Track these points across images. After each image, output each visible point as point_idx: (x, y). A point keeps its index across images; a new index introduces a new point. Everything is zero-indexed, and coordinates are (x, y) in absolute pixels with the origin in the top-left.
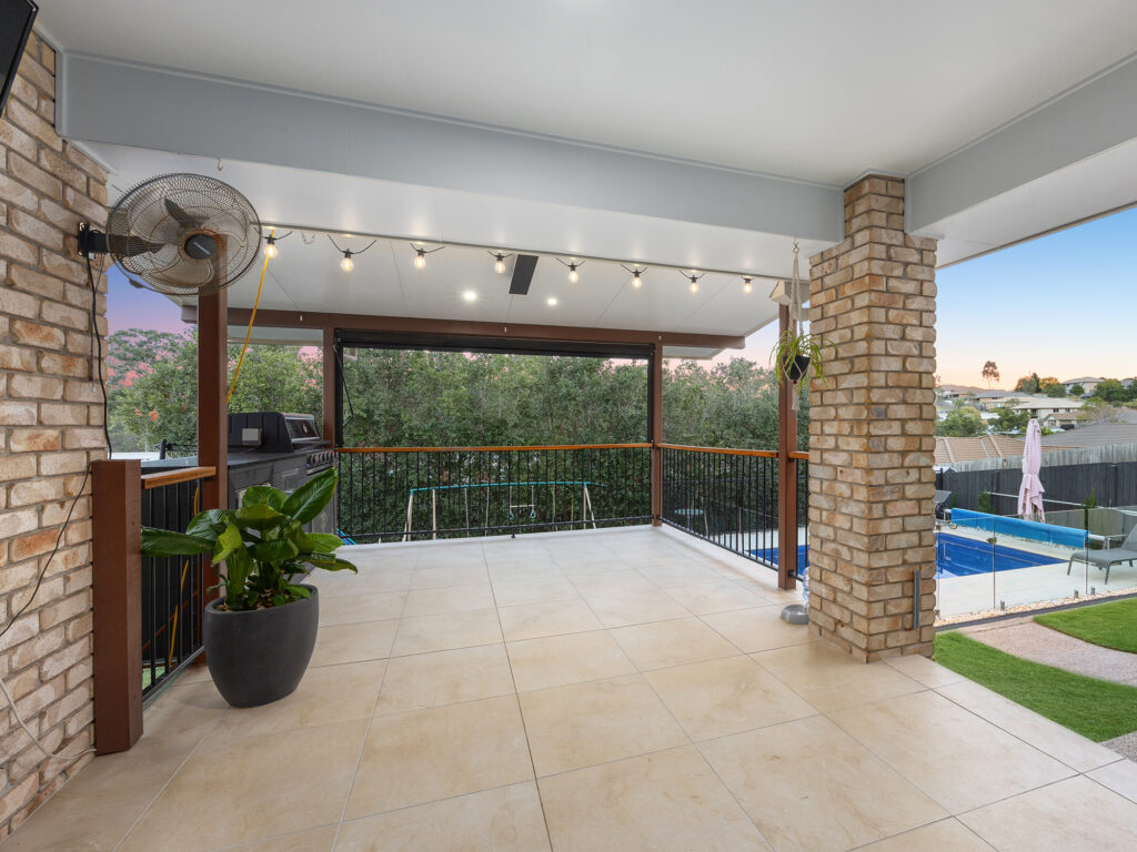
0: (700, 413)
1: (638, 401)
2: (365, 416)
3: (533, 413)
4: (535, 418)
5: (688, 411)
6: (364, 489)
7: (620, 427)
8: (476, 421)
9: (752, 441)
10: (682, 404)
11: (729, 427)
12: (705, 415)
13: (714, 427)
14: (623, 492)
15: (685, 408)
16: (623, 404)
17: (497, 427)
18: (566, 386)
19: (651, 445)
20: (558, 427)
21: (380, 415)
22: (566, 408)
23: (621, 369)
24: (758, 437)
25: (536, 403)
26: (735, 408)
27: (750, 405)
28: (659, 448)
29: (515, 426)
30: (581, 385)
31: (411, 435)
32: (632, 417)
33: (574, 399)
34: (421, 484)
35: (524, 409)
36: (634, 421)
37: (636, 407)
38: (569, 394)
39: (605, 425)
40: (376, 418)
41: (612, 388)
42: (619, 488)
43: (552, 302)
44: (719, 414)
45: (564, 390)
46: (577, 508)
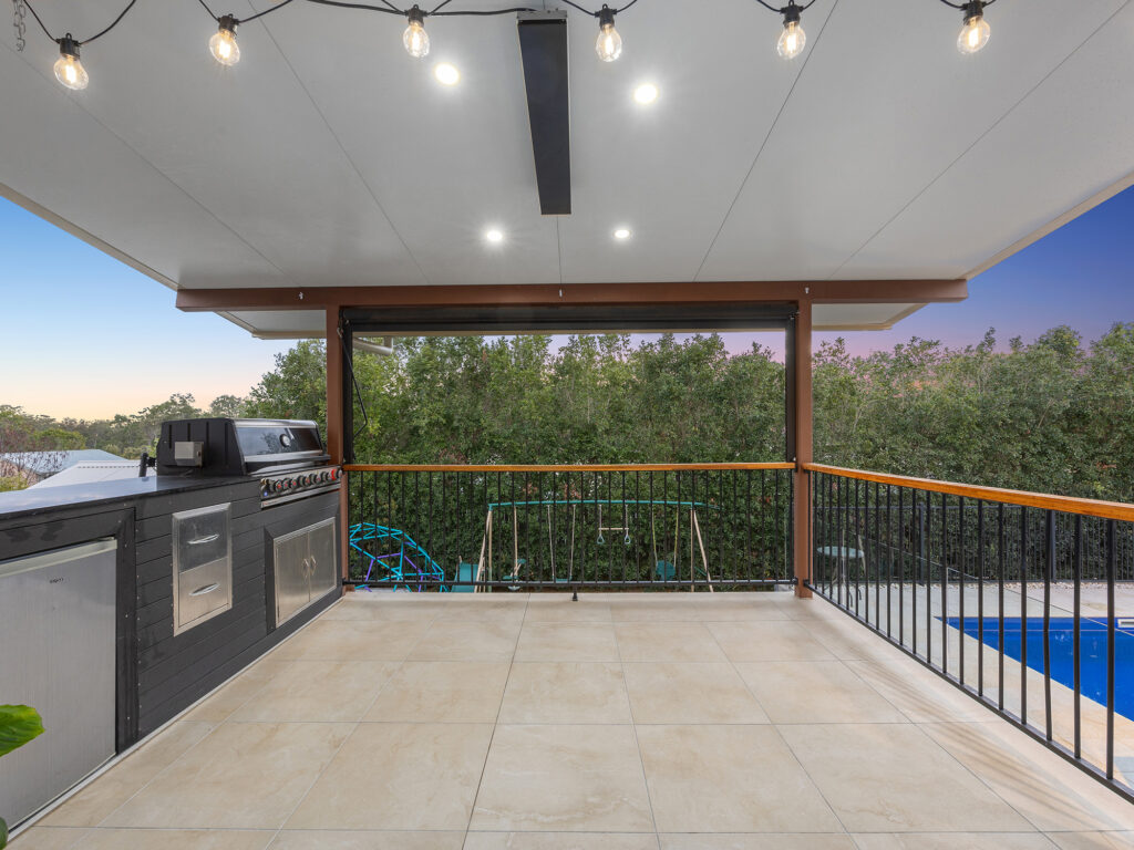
0: (851, 413)
1: (763, 400)
2: (444, 422)
3: (627, 415)
4: (630, 422)
5: (832, 412)
6: (445, 501)
7: (738, 433)
8: (562, 426)
9: (932, 452)
10: (825, 402)
11: (895, 432)
12: (858, 417)
13: (872, 432)
14: (743, 516)
15: (828, 408)
16: (741, 403)
17: (586, 433)
18: (668, 383)
19: (792, 465)
20: (658, 434)
21: (460, 420)
22: (667, 411)
23: (739, 359)
24: (940, 446)
25: (632, 406)
26: (902, 405)
27: (928, 401)
28: (807, 471)
29: (607, 432)
30: (687, 381)
31: (492, 442)
32: (754, 420)
33: (678, 398)
34: (502, 498)
35: (616, 411)
36: (756, 426)
37: (759, 407)
38: (671, 392)
39: (719, 430)
40: (455, 424)
41: (727, 384)
42: (738, 511)
43: (622, 234)
44: (879, 414)
45: (665, 387)
46: (683, 533)
